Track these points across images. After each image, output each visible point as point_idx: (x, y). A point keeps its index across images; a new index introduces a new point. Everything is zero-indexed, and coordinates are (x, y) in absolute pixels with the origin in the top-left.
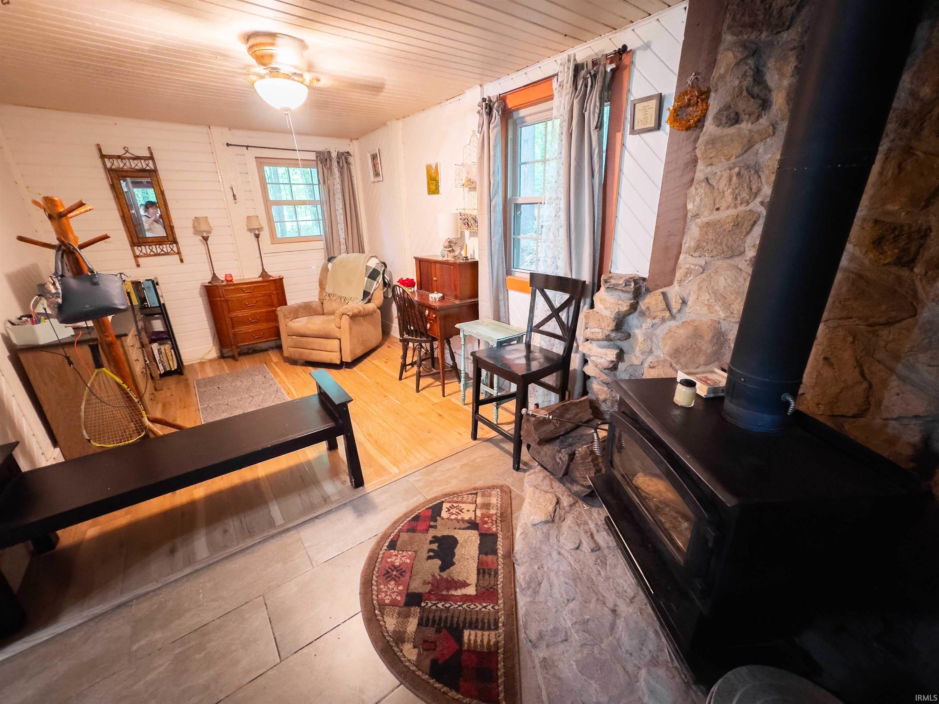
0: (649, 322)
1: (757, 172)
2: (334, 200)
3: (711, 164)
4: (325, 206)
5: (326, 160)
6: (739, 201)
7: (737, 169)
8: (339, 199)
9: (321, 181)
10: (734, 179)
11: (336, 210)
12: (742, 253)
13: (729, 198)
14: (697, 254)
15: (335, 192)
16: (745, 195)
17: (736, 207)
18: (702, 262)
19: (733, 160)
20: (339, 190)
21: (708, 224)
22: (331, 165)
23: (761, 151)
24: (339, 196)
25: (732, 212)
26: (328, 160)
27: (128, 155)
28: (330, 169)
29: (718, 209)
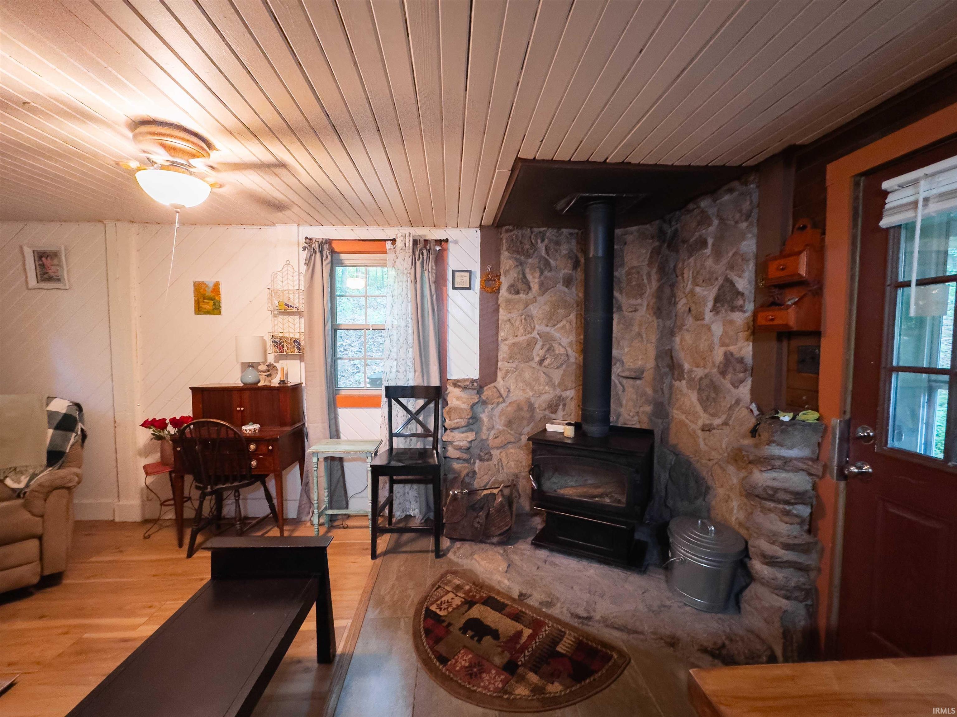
0: (490, 407)
1: (532, 318)
3: (510, 313)
6: (527, 332)
7: (524, 316)
10: (523, 321)
12: (533, 359)
13: (521, 330)
14: (511, 361)
16: (529, 329)
17: (525, 335)
18: (514, 365)
19: (520, 311)
21: (514, 344)
23: (532, 308)
25: (524, 338)
29: (517, 336)
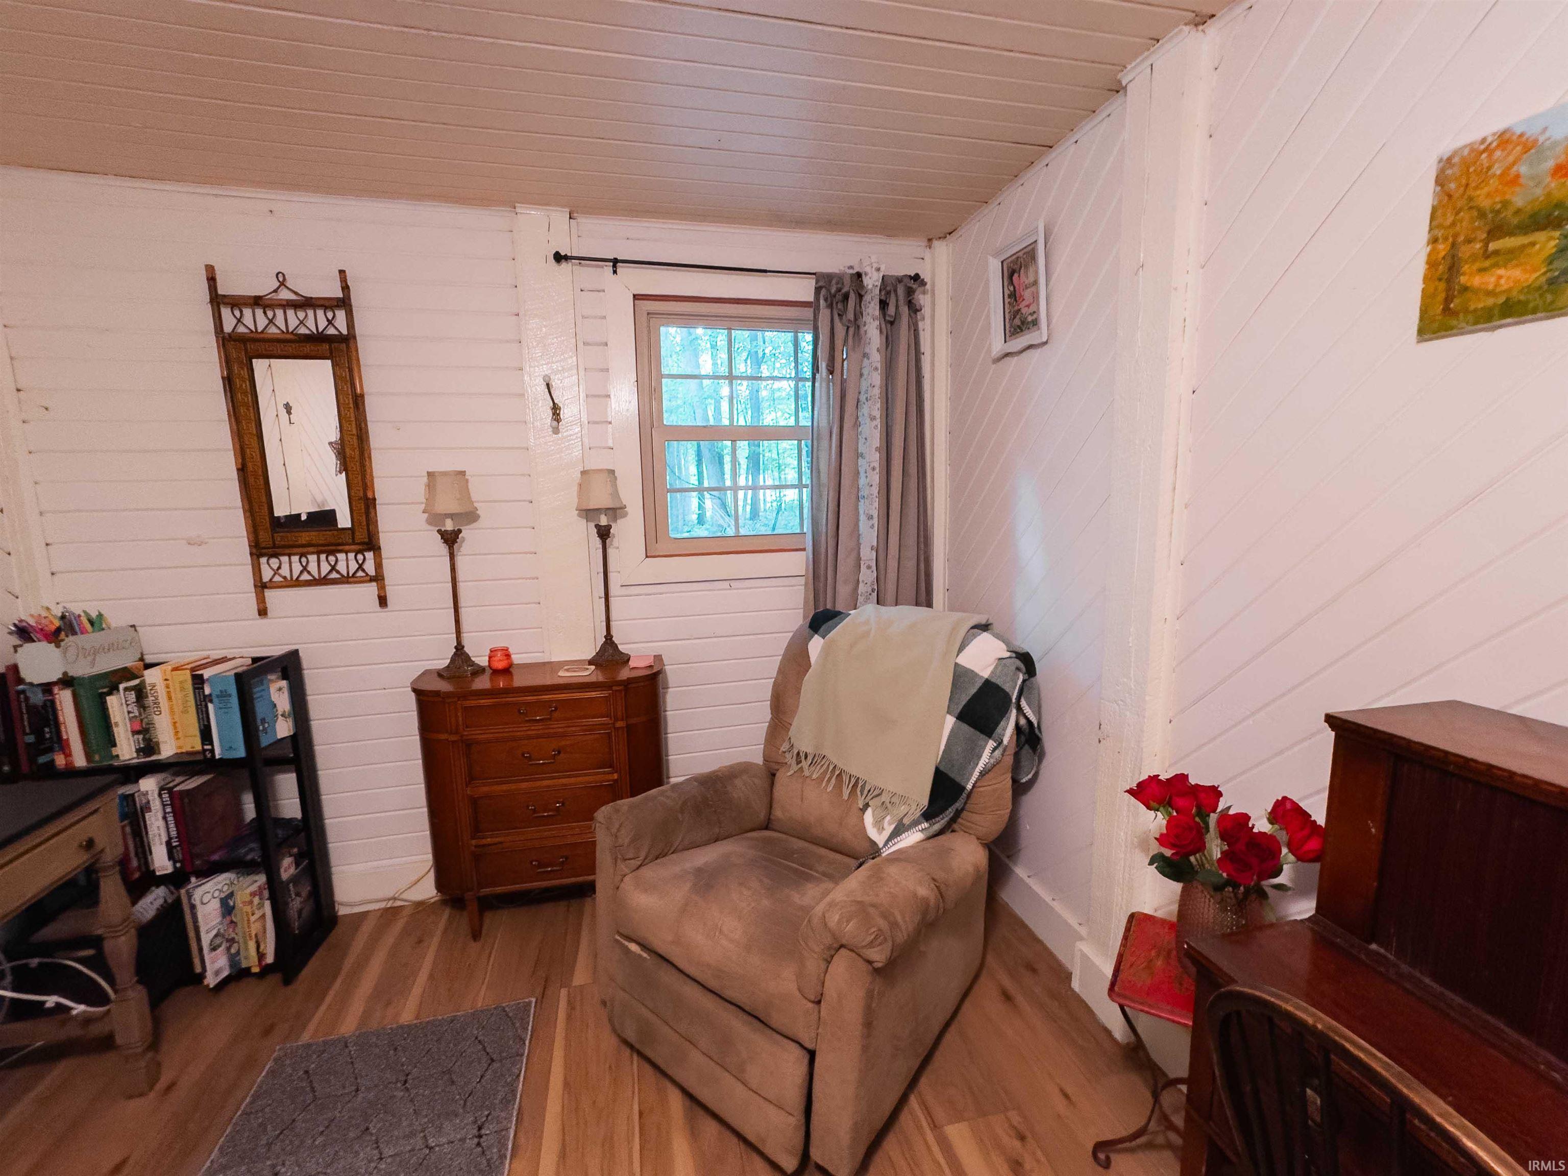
2: (857, 424)
4: (825, 443)
5: (846, 297)
8: (873, 418)
9: (823, 366)
11: (858, 455)
15: (863, 398)
20: (876, 391)
22: (858, 314)
24: (872, 409)
26: (852, 298)
27: (285, 295)
28: (856, 326)
